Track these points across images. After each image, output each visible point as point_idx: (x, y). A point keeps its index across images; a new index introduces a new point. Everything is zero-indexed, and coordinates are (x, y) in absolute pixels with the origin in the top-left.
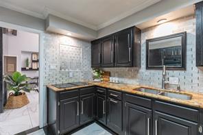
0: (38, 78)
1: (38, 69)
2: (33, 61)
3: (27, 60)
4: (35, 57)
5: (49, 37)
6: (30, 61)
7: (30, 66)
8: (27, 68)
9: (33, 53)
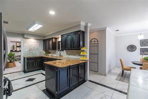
0: (20, 56)
1: (20, 51)
2: (17, 47)
3: (14, 46)
4: (18, 44)
5: (24, 40)
6: (15, 46)
7: (15, 49)
8: (14, 50)
9: (17, 42)
